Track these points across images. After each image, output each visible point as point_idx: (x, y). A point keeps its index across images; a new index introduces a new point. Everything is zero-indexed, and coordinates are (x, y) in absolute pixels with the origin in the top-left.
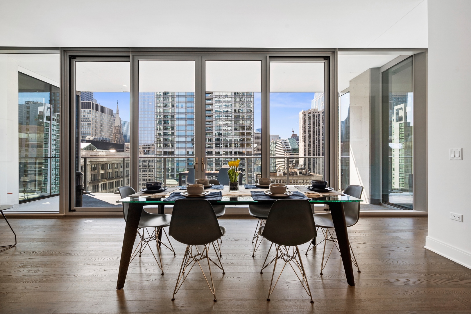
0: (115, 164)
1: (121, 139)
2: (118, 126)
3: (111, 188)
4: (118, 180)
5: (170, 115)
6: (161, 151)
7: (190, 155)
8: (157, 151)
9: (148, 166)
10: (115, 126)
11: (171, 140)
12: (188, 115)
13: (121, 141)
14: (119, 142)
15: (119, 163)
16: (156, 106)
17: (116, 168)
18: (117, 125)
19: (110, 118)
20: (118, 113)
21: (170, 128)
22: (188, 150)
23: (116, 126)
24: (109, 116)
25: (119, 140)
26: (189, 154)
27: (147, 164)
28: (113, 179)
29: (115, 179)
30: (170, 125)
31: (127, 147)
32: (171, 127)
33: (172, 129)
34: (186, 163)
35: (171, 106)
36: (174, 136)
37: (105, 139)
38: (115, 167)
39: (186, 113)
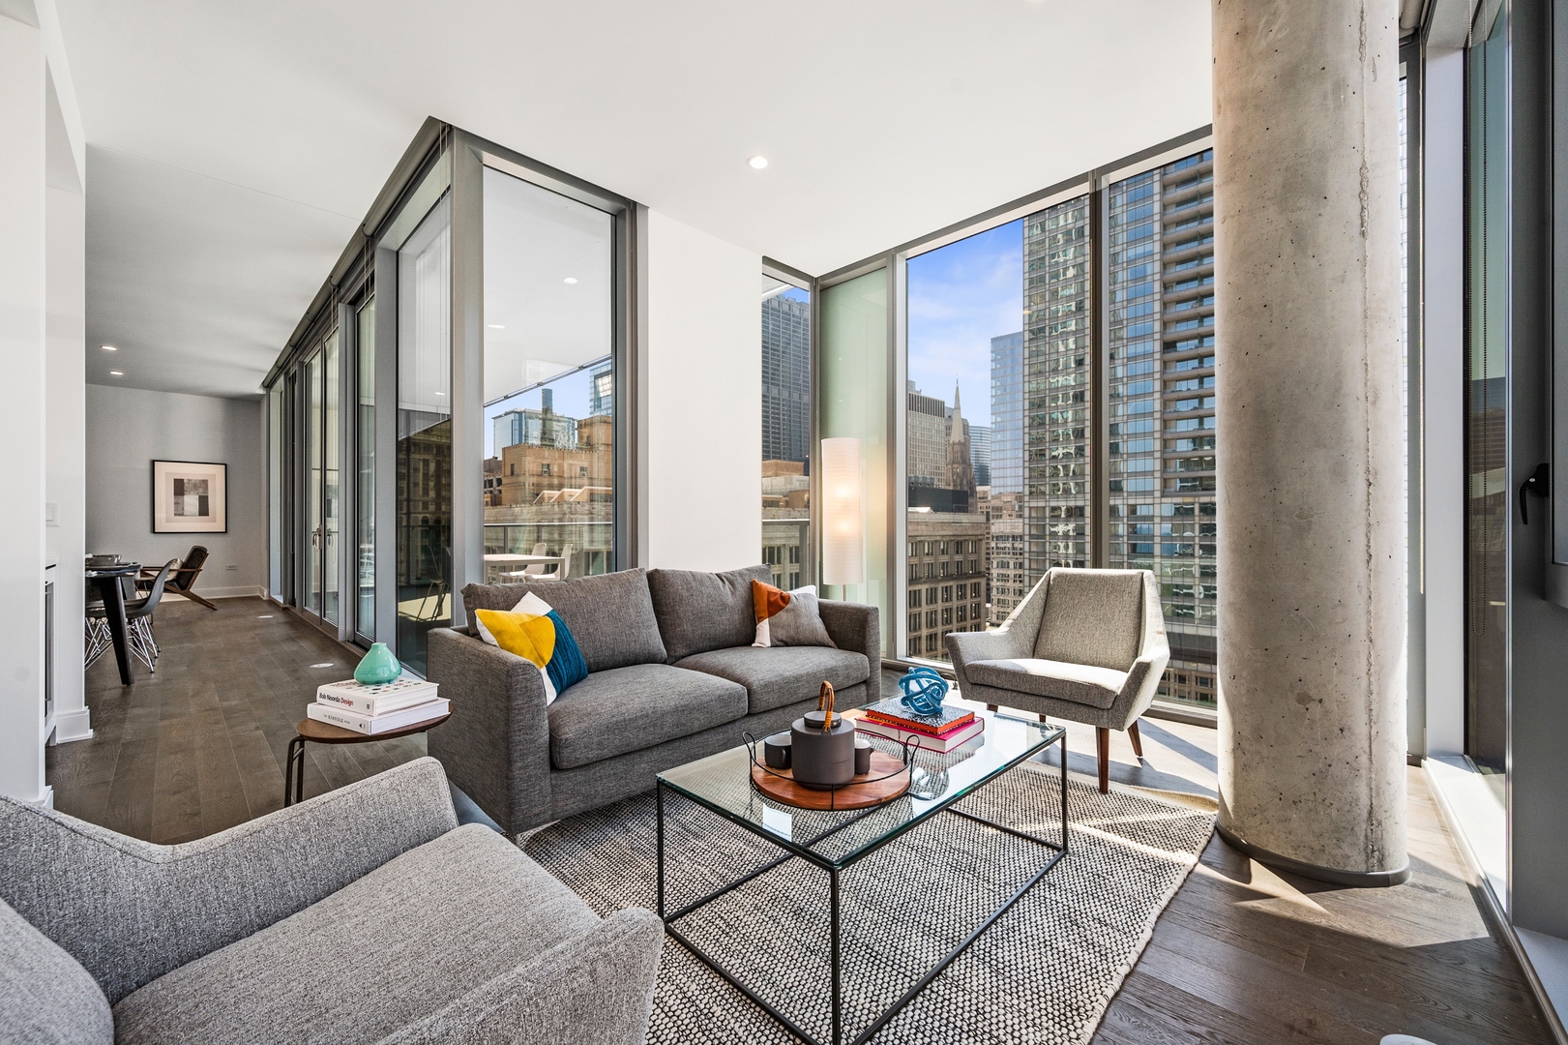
0: (926, 544)
1: (966, 477)
2: (960, 443)
3: (915, 604)
4: (933, 586)
5: (1071, 394)
6: (1044, 508)
7: (1139, 517)
8: (1030, 508)
9: (1011, 551)
10: (951, 442)
11: (1074, 471)
12: (1132, 384)
13: (965, 482)
14: (961, 484)
15: (936, 541)
16: (1027, 373)
17: (928, 554)
18: (957, 441)
19: (938, 423)
20: (958, 408)
21: (1071, 432)
22: (1132, 502)
23: (954, 444)
24: (937, 419)
25: (962, 481)
26: (1138, 513)
27: (1009, 545)
28: (921, 583)
29: (925, 582)
30: (1070, 424)
31: (983, 498)
32: (1073, 432)
33: (1076, 437)
34: (1126, 545)
35: (1073, 365)
36: (1082, 459)
37: (921, 480)
38: (926, 551)
39: (1125, 380)
